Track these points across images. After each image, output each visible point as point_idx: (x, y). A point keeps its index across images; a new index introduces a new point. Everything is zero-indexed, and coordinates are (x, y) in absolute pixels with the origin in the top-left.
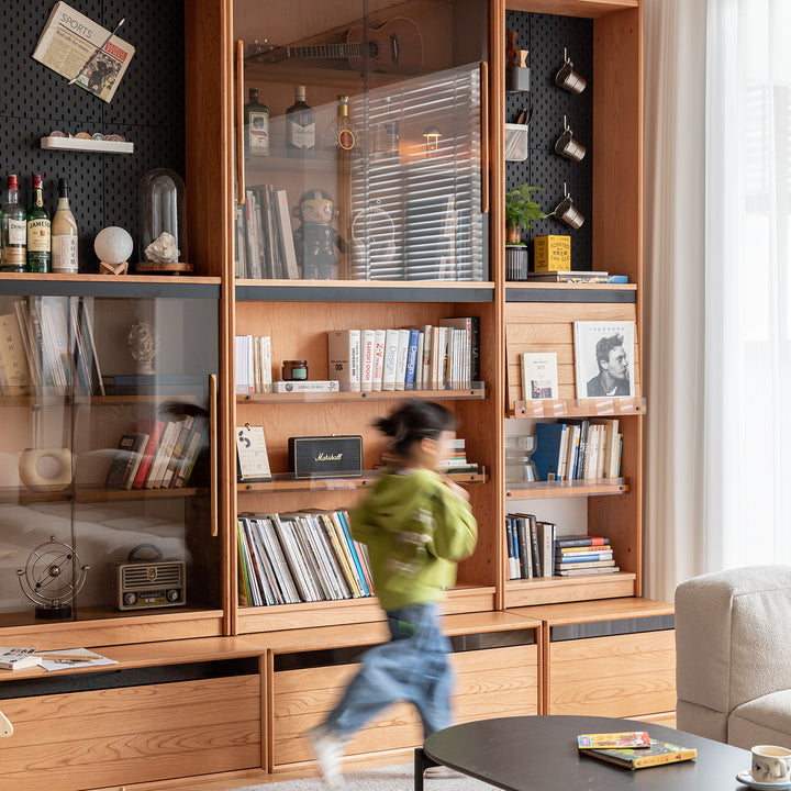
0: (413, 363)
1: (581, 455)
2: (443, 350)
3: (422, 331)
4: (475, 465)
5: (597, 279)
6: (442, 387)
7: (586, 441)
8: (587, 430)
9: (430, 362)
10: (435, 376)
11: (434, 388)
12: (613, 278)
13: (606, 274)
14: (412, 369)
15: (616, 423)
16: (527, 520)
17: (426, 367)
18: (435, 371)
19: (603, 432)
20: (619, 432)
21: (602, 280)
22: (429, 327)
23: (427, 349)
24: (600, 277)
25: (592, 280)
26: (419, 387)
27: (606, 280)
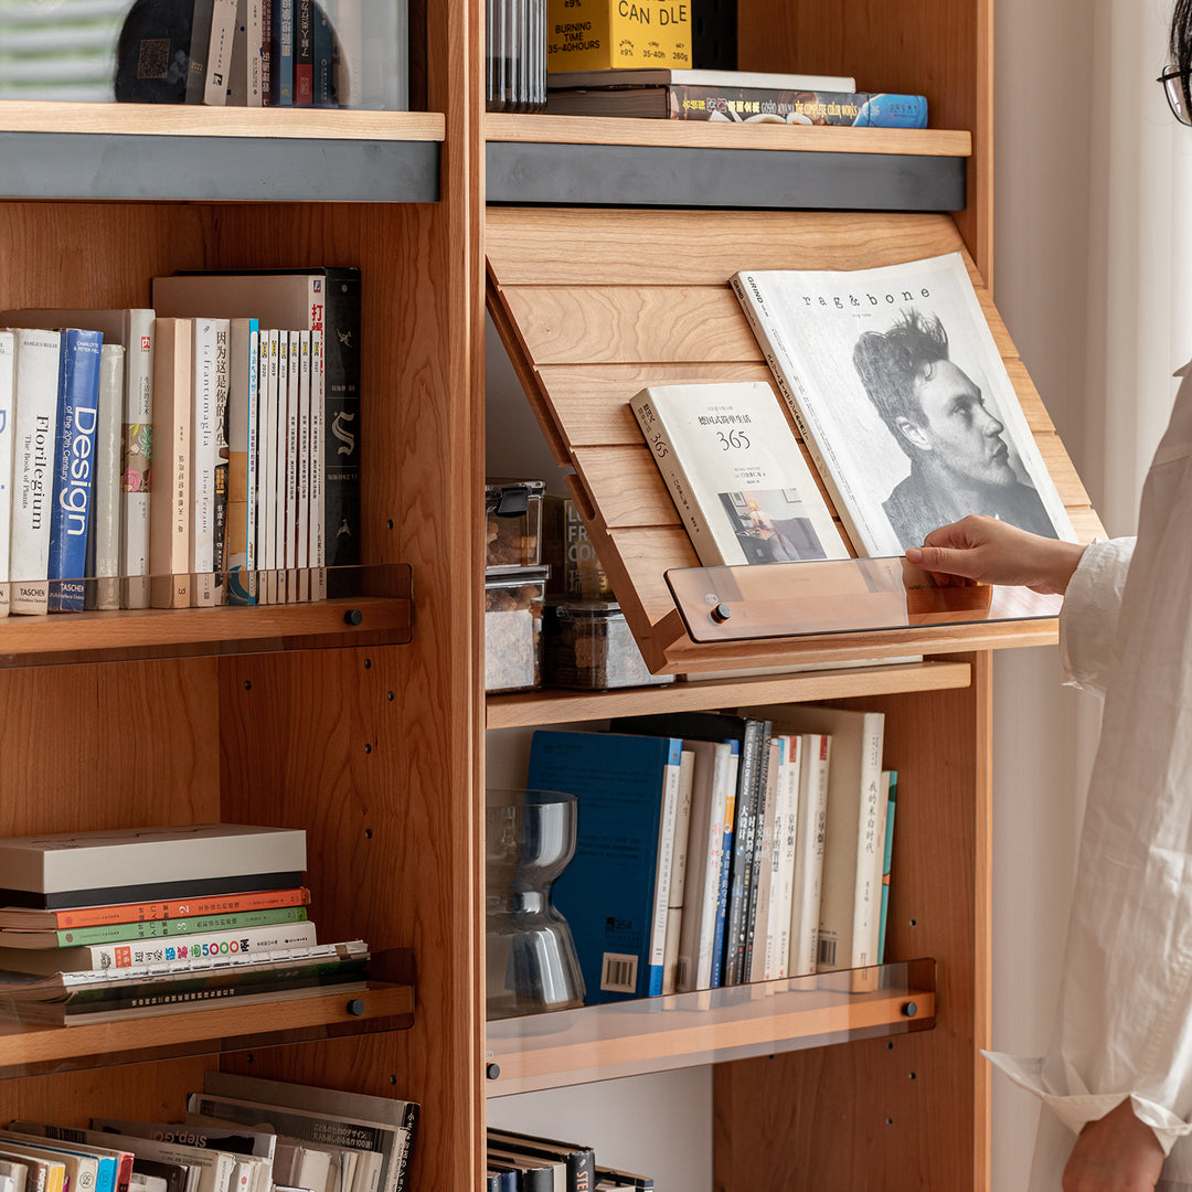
0: (79, 486)
1: (742, 872)
2: (210, 420)
3: (115, 335)
4: (356, 948)
5: (816, 108)
6: (210, 594)
7: (758, 809)
8: (761, 757)
9: (155, 479)
10: (179, 542)
11: (181, 601)
12: (876, 103)
13: (847, 85)
14: (74, 511)
15: (874, 724)
16: (560, 1169)
17: (138, 501)
18: (179, 519)
19: (816, 765)
20: (885, 768)
21: (836, 110)
22: (143, 319)
23: (139, 418)
24: (829, 97)
25: (801, 112)
26: (109, 597)
27: (848, 110)
